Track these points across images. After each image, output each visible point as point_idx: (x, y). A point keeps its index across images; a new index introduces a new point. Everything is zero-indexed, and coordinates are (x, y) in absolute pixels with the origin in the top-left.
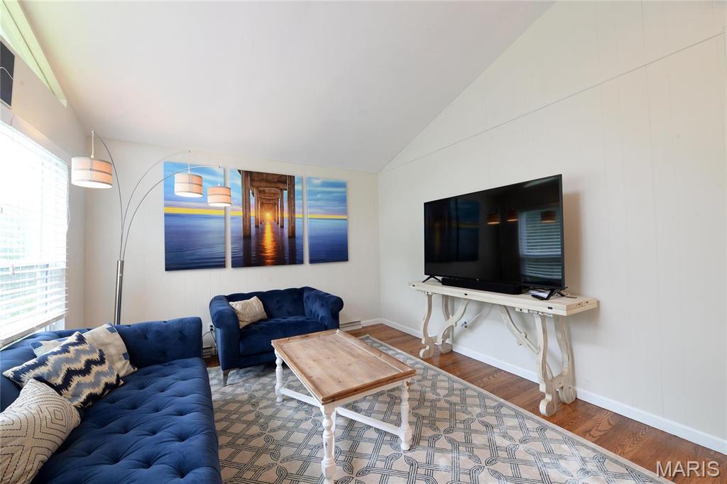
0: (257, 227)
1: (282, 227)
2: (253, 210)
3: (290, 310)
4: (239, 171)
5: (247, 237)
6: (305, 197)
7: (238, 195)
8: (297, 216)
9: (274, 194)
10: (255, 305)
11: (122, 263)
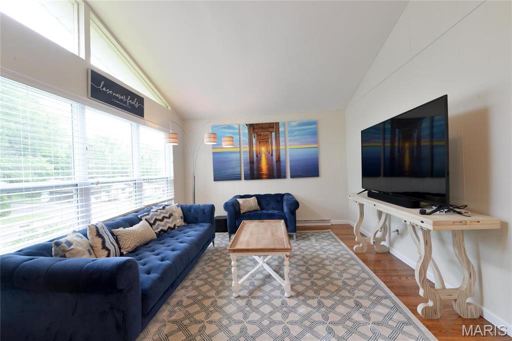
0: (257, 156)
1: (272, 155)
2: (254, 146)
3: (274, 207)
4: (247, 125)
5: (252, 162)
6: (287, 135)
7: (245, 139)
8: (281, 148)
9: (267, 135)
10: (253, 202)
11: (194, 177)
